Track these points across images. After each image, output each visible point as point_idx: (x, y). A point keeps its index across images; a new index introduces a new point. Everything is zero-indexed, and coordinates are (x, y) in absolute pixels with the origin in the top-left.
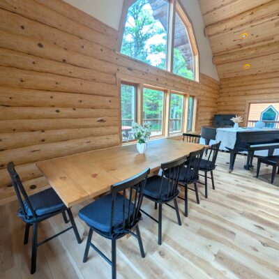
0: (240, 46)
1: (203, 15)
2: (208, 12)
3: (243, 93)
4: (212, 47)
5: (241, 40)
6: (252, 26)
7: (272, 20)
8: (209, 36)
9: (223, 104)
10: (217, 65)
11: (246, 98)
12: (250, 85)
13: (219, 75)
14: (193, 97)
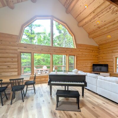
0: (99, 28)
1: (75, 19)
2: (76, 17)
3: (111, 51)
4: (86, 31)
5: (98, 25)
6: (99, 18)
7: (108, 12)
8: (82, 26)
9: (101, 58)
10: (93, 38)
11: (113, 54)
12: (115, 47)
13: (97, 43)
14: (74, 55)
